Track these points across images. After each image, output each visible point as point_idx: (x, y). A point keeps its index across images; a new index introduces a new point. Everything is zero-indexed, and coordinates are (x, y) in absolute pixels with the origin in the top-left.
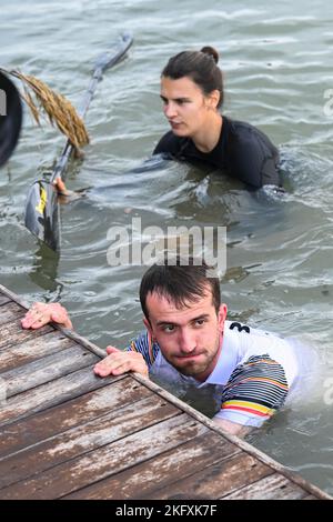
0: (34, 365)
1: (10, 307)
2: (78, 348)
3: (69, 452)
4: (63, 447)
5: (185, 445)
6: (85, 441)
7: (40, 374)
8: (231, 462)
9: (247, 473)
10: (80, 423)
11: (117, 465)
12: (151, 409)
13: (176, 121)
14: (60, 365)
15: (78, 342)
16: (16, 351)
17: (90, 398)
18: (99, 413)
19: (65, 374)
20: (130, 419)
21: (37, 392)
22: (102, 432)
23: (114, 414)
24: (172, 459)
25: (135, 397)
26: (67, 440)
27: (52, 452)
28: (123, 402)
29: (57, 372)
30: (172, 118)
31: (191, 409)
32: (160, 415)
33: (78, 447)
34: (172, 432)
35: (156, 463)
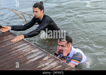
0: (34, 54)
1: (30, 45)
2: (41, 51)
3: (41, 67)
4: (40, 66)
5: (59, 65)
6: (43, 65)
7: (35, 55)
8: (67, 67)
9: (69, 69)
10: (42, 62)
11: (48, 69)
12: (53, 60)
13: (36, 15)
14: (38, 53)
15: (41, 50)
16: (31, 51)
17: (43, 58)
18: (45, 61)
19: (39, 55)
20: (50, 61)
21: (35, 58)
22: (46, 64)
23: (47, 61)
24: (57, 67)
25: (51, 58)
26: (40, 65)
27: (38, 67)
28: (49, 59)
29: (38, 55)
30: (35, 15)
31: (60, 59)
32: (55, 61)
33: (42, 66)
34: (57, 63)
35: (54, 68)
